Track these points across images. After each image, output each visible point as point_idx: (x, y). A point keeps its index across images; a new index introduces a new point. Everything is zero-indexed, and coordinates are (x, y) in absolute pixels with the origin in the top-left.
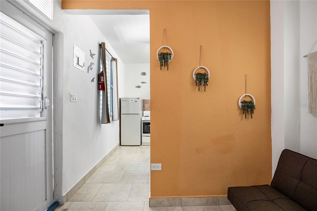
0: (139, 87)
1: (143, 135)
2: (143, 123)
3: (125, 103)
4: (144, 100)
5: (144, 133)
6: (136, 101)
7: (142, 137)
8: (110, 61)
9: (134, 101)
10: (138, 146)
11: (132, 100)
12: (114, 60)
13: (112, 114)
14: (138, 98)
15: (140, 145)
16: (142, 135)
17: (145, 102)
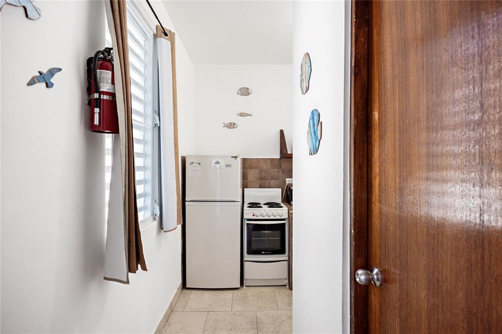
0: (232, 126)
1: (247, 257)
2: (248, 224)
3: (197, 170)
4: (244, 161)
5: (251, 252)
6: (228, 163)
7: (246, 264)
8: (151, 37)
9: (223, 164)
10: (235, 292)
11: (217, 163)
12: (166, 35)
13: (158, 213)
14: (236, 157)
15: (238, 286)
16: (245, 259)
17: (247, 166)
